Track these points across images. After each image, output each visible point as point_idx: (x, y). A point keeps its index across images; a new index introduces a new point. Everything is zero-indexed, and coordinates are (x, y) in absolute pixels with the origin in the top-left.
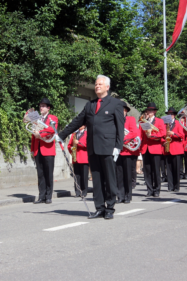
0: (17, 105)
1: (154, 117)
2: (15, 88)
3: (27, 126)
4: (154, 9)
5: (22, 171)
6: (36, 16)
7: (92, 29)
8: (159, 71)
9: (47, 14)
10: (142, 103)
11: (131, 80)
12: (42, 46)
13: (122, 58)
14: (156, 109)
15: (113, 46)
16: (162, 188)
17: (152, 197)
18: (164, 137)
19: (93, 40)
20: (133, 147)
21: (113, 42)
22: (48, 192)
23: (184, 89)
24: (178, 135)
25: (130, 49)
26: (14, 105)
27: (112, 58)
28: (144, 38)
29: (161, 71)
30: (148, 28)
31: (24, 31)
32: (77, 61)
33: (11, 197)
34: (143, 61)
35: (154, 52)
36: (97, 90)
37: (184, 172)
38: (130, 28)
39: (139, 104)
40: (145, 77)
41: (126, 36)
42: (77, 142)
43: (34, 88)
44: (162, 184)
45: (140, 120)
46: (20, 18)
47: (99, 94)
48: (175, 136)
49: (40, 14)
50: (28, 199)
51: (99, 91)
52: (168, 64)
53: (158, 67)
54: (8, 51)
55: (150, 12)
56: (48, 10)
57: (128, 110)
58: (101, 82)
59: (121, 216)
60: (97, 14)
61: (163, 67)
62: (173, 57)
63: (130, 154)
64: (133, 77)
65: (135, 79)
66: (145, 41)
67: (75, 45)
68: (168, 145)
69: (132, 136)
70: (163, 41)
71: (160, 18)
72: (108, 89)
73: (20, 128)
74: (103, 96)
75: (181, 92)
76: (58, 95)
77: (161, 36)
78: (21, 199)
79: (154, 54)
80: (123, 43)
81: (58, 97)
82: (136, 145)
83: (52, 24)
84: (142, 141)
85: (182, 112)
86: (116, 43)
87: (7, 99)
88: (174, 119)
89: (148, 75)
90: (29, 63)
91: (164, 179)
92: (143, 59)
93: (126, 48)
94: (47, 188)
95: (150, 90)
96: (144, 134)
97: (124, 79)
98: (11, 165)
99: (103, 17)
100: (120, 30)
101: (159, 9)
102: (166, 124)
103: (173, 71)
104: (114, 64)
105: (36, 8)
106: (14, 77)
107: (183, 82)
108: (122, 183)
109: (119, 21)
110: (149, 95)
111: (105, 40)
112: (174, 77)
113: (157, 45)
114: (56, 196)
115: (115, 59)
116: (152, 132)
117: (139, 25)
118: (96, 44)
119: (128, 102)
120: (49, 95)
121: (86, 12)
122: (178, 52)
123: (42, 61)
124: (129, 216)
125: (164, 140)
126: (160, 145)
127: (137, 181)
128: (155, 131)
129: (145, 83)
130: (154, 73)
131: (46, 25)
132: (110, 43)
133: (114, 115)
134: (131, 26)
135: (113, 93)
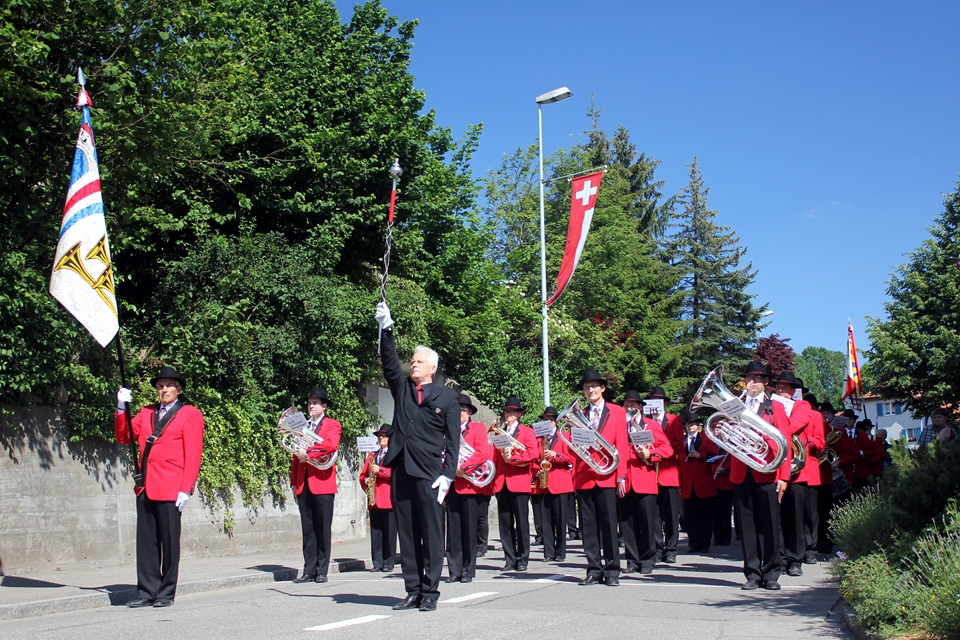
0: (269, 400)
1: (516, 423)
2: (267, 370)
3: (284, 441)
4: (525, 230)
5: (277, 523)
6: (309, 240)
7: (411, 265)
8: (535, 340)
9: (329, 238)
10: (503, 398)
11: (483, 357)
12: (317, 293)
13: (466, 316)
14: (521, 411)
15: (450, 295)
16: (531, 556)
17: (513, 571)
18: (537, 461)
19: (414, 283)
20: (481, 480)
21: (450, 289)
22: (321, 562)
23: (580, 373)
24: (564, 457)
25: (481, 301)
26: (264, 400)
27: (448, 316)
28: (507, 282)
29: (539, 341)
30: (513, 265)
31: (285, 267)
33: (252, 570)
34: (503, 322)
35: (525, 307)
36: (413, 372)
37: (578, 526)
38: (481, 264)
39: (496, 401)
41: (473, 278)
42: (377, 468)
43: (302, 370)
45: (491, 430)
46: (279, 244)
48: (558, 460)
49: (316, 238)
50: (283, 574)
51: (417, 374)
52: (550, 328)
53: (532, 334)
54: (257, 302)
55: (518, 236)
56: (330, 230)
57: (473, 410)
58: (422, 358)
59: (452, 605)
60: (421, 239)
61: (542, 334)
62: (560, 316)
63: (474, 493)
64: (486, 352)
65: (491, 354)
66: (508, 287)
68: (544, 476)
69: (479, 459)
70: (540, 288)
71: (536, 247)
72: (434, 371)
73: (275, 443)
75: (574, 380)
76: (346, 382)
77: (536, 278)
78: (271, 575)
79: (525, 310)
80: (468, 289)
81: (346, 386)
82: (486, 476)
83: (337, 255)
84: (497, 469)
85: (565, 417)
86: (455, 290)
87: (250, 388)
88: (555, 429)
89: (513, 348)
90: (292, 324)
92: (505, 319)
93: (473, 299)
94: (318, 553)
95: (517, 375)
96: (498, 457)
97: (469, 355)
98: (256, 512)
99: (432, 244)
100: (463, 267)
101: (533, 231)
102: (542, 437)
103: (558, 341)
104: (451, 328)
105: (309, 227)
106: (265, 349)
107: (578, 362)
108: (459, 545)
109: (461, 251)
110: (515, 385)
111: (436, 283)
112: (561, 353)
113: (531, 295)
114: (337, 569)
115: (452, 318)
116: (513, 451)
117: (498, 258)
118: (419, 292)
119: (477, 396)
120: (331, 383)
121: (400, 233)
122: (569, 308)
123: (317, 321)
124: (467, 605)
125: (537, 466)
126: (528, 477)
127: (490, 543)
128: (519, 450)
129: (508, 363)
130: (525, 345)
131: (326, 256)
132: (444, 290)
134: (483, 260)
135: (449, 381)
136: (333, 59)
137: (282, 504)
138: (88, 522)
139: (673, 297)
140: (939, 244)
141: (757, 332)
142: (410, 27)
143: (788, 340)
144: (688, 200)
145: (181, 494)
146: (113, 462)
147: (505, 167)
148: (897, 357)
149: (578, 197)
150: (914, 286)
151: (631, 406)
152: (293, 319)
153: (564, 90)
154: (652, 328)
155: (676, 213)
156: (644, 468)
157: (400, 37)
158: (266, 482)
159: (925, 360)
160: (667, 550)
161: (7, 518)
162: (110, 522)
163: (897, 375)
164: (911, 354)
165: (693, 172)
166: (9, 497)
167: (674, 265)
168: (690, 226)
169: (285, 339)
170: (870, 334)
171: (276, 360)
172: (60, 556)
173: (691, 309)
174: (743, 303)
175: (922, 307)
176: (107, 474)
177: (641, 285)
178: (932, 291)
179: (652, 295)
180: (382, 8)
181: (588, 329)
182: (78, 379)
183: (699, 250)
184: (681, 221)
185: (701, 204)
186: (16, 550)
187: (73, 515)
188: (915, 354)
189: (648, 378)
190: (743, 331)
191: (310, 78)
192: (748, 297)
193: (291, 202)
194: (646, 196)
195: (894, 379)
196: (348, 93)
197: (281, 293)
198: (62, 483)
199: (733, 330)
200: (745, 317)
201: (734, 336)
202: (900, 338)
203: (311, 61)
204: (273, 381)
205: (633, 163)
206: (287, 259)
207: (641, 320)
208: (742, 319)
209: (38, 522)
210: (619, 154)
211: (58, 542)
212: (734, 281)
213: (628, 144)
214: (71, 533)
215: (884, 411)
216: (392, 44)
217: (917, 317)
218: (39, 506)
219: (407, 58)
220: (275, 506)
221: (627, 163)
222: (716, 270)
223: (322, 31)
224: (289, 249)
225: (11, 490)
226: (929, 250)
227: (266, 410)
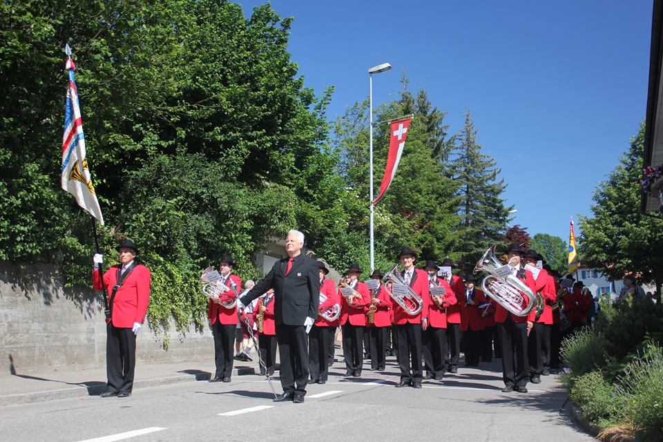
0: (194, 263)
1: (356, 280)
2: (193, 243)
3: (204, 289)
4: (359, 155)
5: (197, 342)
6: (221, 159)
7: (287, 176)
8: (365, 226)
9: (234, 158)
10: (344, 263)
11: (332, 237)
12: (226, 193)
13: (321, 210)
14: (359, 272)
15: (311, 196)
17: (352, 377)
18: (368, 306)
19: (288, 188)
20: (331, 317)
21: (311, 192)
22: (227, 369)
23: (393, 248)
24: (384, 303)
25: (331, 201)
26: (191, 263)
27: (310, 210)
28: (347, 188)
29: (367, 227)
30: (352, 177)
31: (206, 176)
32: (268, 212)
33: (182, 373)
35: (359, 205)
36: (288, 248)
38: (331, 176)
39: (340, 265)
40: (348, 233)
41: (326, 186)
42: (264, 308)
43: (216, 243)
44: (364, 361)
46: (202, 161)
47: (291, 252)
48: (381, 304)
49: (226, 157)
50: (202, 376)
51: (291, 249)
52: (374, 219)
53: (363, 222)
54: (187, 198)
55: (355, 159)
56: (236, 152)
57: (326, 272)
58: (294, 238)
59: (314, 399)
60: (293, 159)
61: (370, 222)
62: (381, 211)
63: (327, 325)
64: (334, 233)
65: (336, 235)
66: (348, 192)
67: (265, 194)
68: (372, 315)
69: (330, 303)
70: (369, 193)
71: (367, 166)
72: (301, 246)
73: (197, 290)
74: (295, 255)
75: (389, 252)
76: (244, 252)
77: (367, 186)
78: (194, 376)
79: (359, 207)
80: (322, 193)
81: (244, 254)
82: (334, 314)
83: (239, 169)
84: (342, 310)
86: (314, 193)
87: (182, 254)
88: (380, 284)
89: (351, 231)
90: (209, 213)
91: (367, 355)
92: (346, 213)
93: (326, 199)
94: (225, 363)
95: (353, 249)
96: (344, 301)
97: (323, 235)
98: (184, 335)
99: (300, 163)
100: (320, 178)
101: (365, 156)
102: (371, 290)
103: (380, 227)
104: (311, 218)
105: (222, 150)
107: (393, 241)
108: (317, 359)
109: (319, 168)
110: (352, 255)
111: (302, 189)
112: (382, 235)
113: (363, 197)
114: (237, 373)
115: (312, 211)
116: (354, 298)
117: (342, 173)
118: (292, 194)
119: (327, 262)
120: (234, 252)
121: (280, 156)
122: (387, 206)
123: (226, 211)
124: (323, 399)
125: (367, 309)
126: (363, 315)
127: (335, 357)
128: (357, 298)
129: (348, 241)
130: (359, 229)
131: (232, 169)
132: (307, 193)
133: (308, 277)
134: (333, 174)
135: (309, 252)
136: (239, 41)
137: (201, 330)
138: (75, 340)
139: (454, 200)
140: (626, 169)
141: (507, 224)
142: (288, 21)
143: (526, 229)
144: (464, 138)
145: (136, 324)
146: (92, 301)
147: (347, 114)
148: (597, 241)
149: (395, 135)
150: (609, 196)
151: (431, 271)
152: (210, 210)
153: (387, 65)
154: (440, 219)
155: (456, 146)
156: (438, 311)
157: (282, 28)
158: (191, 316)
159: (616, 244)
160: (452, 365)
161: (23, 336)
162: (89, 340)
163: (598, 253)
164: (606, 239)
165: (467, 120)
166: (24, 322)
167: (454, 179)
168: (465, 154)
169: (204, 223)
170: (580, 226)
171: (199, 237)
172: (57, 362)
173: (464, 208)
174: (498, 205)
175: (614, 209)
176: (88, 309)
177: (433, 192)
178: (621, 199)
179: (440, 199)
180: (272, 10)
181: (399, 220)
182: (71, 246)
183: (470, 170)
184: (459, 151)
185: (472, 141)
186: (28, 357)
187: (66, 335)
188: (609, 240)
189: (436, 252)
190: (497, 223)
191: (224, 54)
192: (501, 201)
193: (211, 133)
194: (437, 135)
195: (595, 256)
196: (248, 64)
197: (203, 193)
198: (59, 314)
199: (491, 222)
200: (499, 213)
201: (491, 225)
202: (599, 229)
203: (225, 42)
204: (196, 250)
205: (429, 113)
206: (207, 171)
207: (433, 214)
208: (497, 215)
209: (43, 339)
210: (420, 107)
211: (56, 352)
212: (492, 191)
213: (426, 101)
214: (64, 346)
215: (587, 276)
216: (277, 33)
217: (610, 215)
218: (44, 329)
219: (286, 42)
220: (196, 331)
221: (425, 113)
222: (481, 183)
223: (232, 23)
224: (208, 164)
225: (25, 319)
226: (620, 173)
227: (192, 269)
